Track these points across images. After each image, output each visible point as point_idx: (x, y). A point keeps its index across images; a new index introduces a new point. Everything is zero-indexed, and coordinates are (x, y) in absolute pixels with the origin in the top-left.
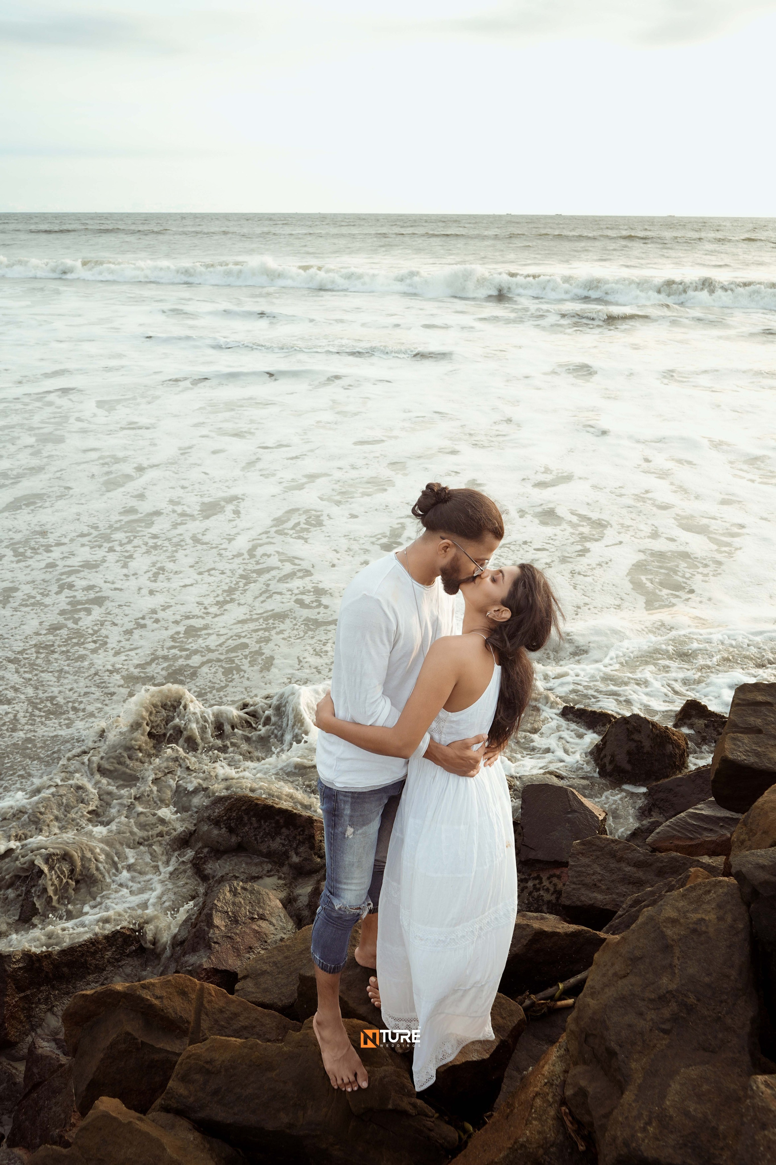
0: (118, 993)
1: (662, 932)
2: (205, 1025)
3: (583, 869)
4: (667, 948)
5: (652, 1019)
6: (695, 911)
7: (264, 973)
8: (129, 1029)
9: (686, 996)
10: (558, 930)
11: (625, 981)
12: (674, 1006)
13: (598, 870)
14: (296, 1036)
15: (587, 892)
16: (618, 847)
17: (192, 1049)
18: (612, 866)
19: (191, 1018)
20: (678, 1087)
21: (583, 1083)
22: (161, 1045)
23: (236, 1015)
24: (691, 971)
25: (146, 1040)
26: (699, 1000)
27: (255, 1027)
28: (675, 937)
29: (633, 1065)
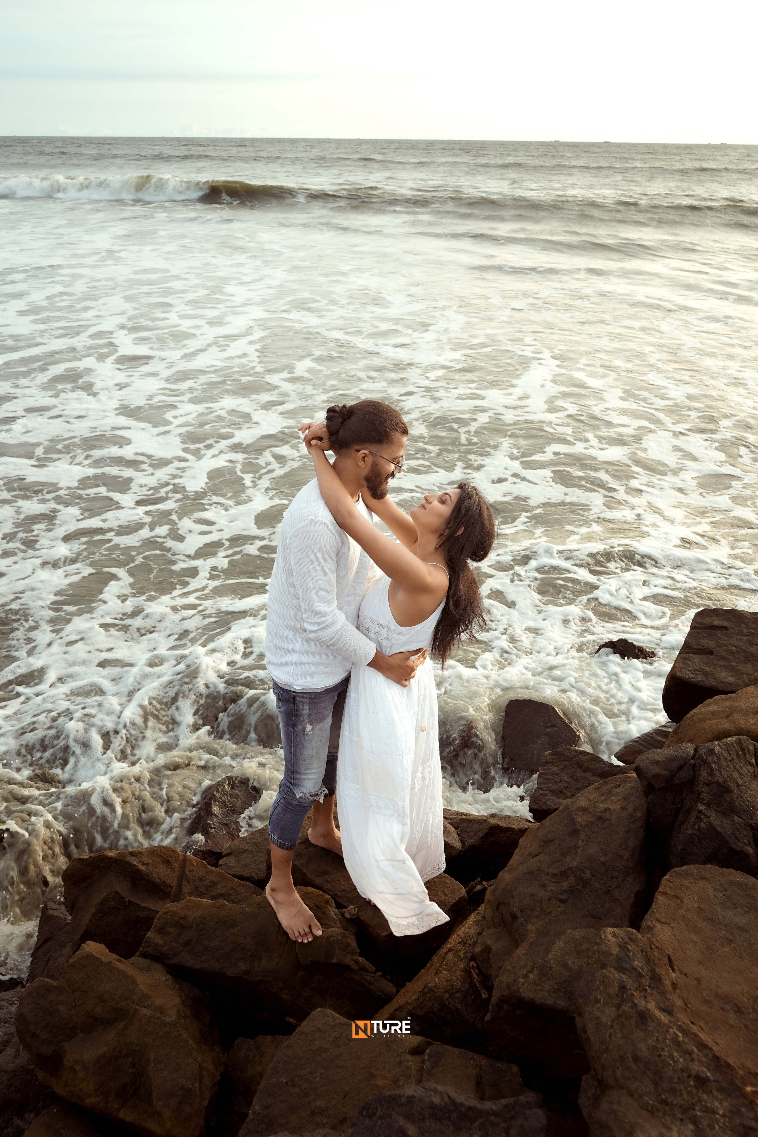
0: (110, 858)
1: (573, 819)
2: (185, 890)
3: (552, 777)
4: (575, 833)
5: (552, 891)
6: (604, 801)
7: (245, 851)
8: (118, 889)
9: (583, 872)
10: (513, 826)
11: (536, 859)
12: (572, 880)
13: (565, 778)
14: (258, 899)
15: (553, 798)
16: (585, 758)
17: (169, 906)
18: (578, 775)
19: (174, 883)
20: (562, 944)
21: (489, 942)
22: (145, 905)
23: (214, 884)
24: (590, 851)
25: (133, 900)
26: (593, 876)
27: (230, 895)
28: (583, 823)
29: (530, 927)
